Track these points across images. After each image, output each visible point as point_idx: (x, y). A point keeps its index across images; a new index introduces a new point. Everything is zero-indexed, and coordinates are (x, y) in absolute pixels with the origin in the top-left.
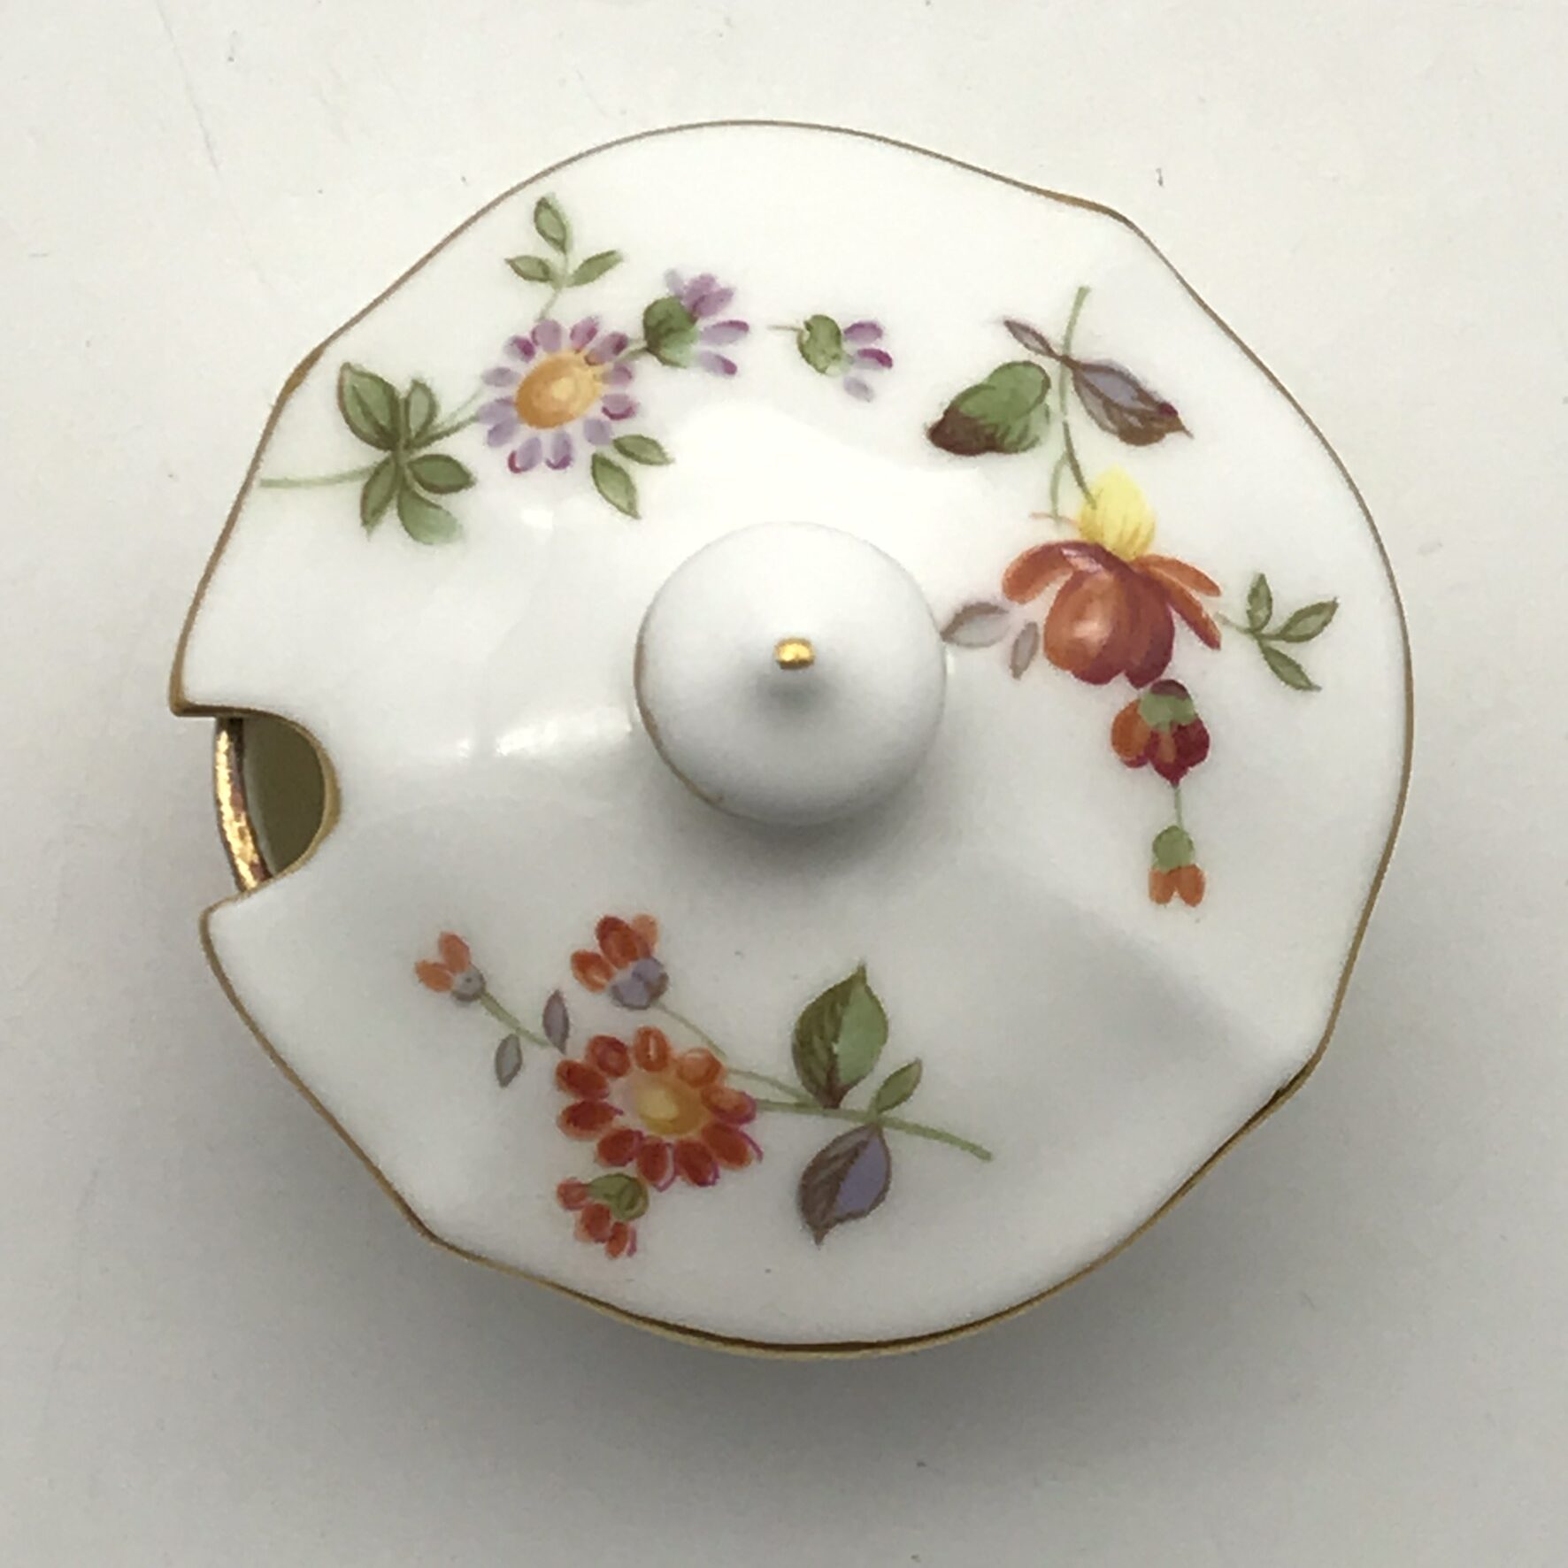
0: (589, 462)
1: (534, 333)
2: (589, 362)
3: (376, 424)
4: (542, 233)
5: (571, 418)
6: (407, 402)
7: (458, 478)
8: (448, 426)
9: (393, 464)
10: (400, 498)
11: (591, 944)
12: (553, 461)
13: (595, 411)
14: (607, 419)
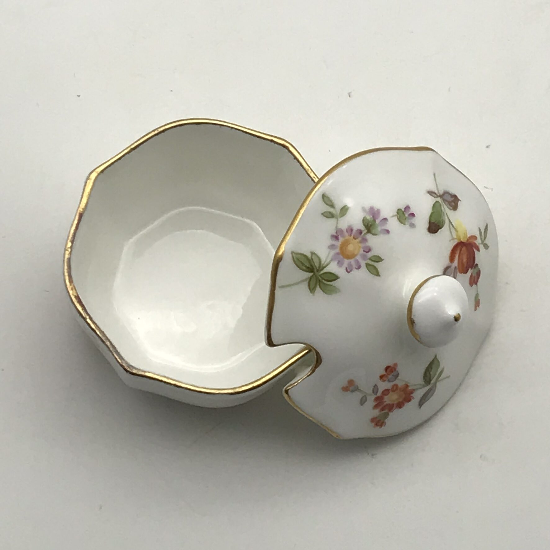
0: (365, 265)
1: (336, 233)
2: (355, 238)
3: (306, 266)
4: (327, 204)
5: (356, 255)
6: (312, 259)
7: (334, 277)
8: (326, 264)
9: (314, 276)
10: (320, 285)
11: (384, 373)
12: (357, 267)
13: (361, 251)
14: (365, 253)
